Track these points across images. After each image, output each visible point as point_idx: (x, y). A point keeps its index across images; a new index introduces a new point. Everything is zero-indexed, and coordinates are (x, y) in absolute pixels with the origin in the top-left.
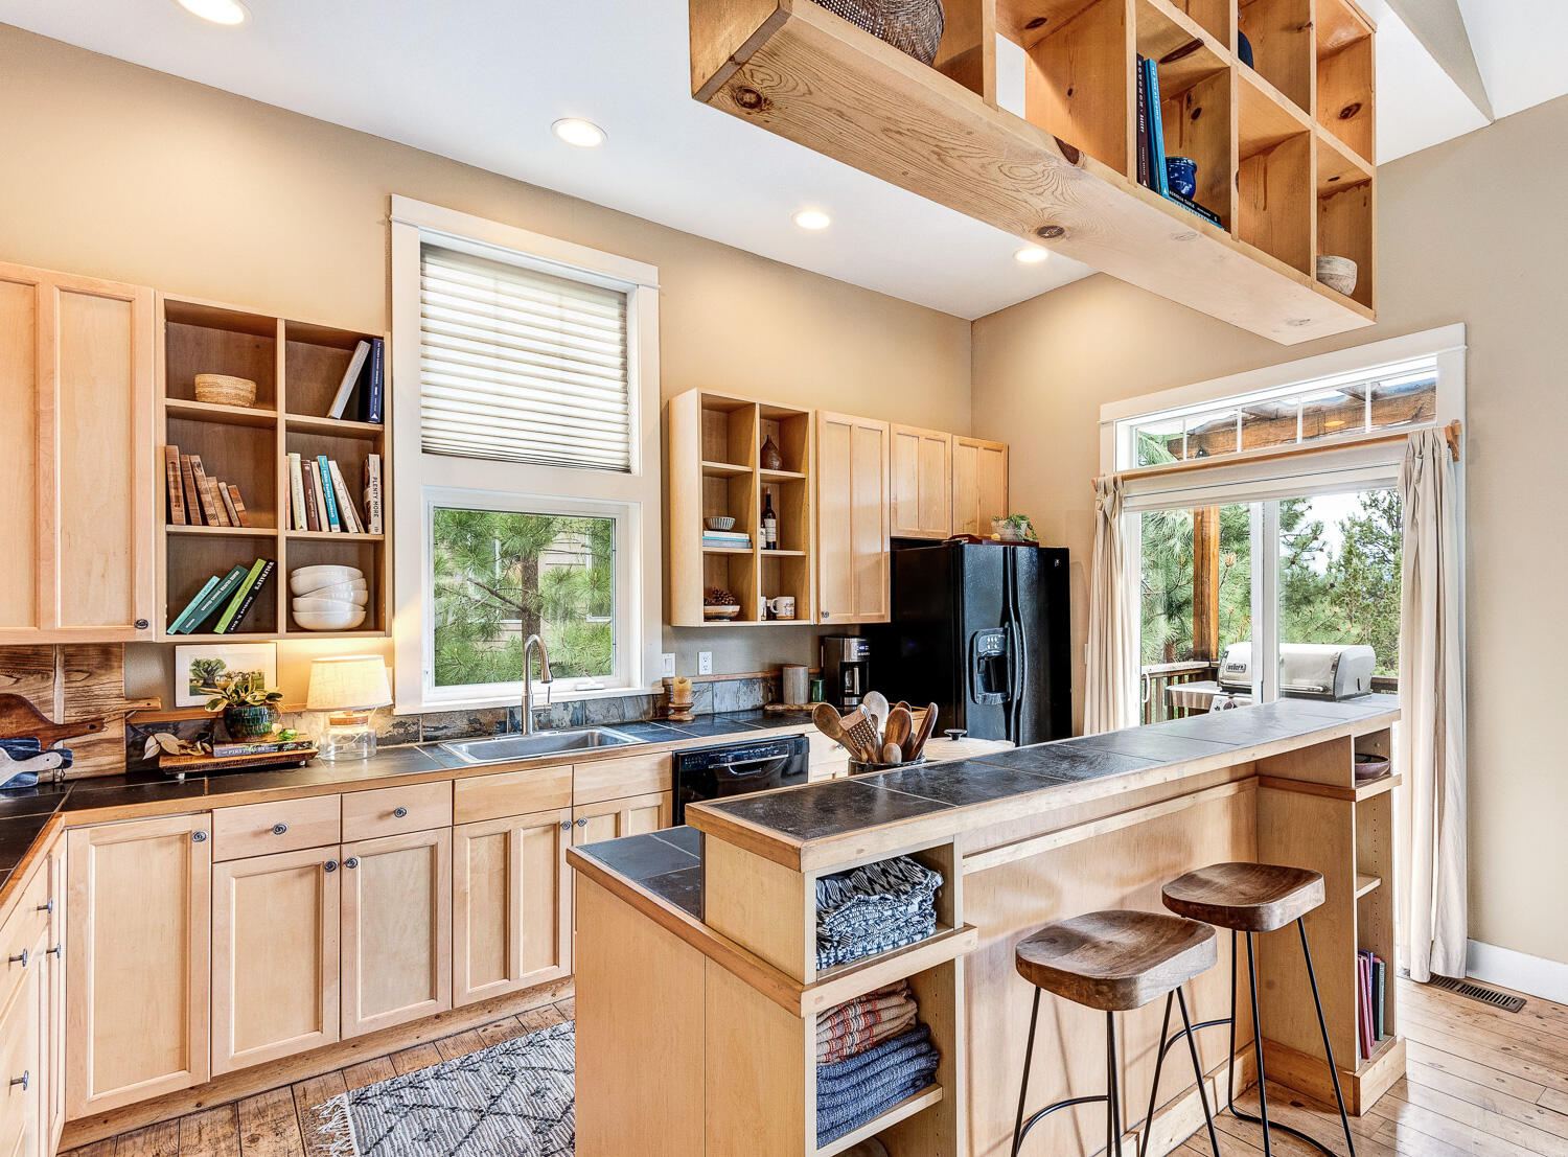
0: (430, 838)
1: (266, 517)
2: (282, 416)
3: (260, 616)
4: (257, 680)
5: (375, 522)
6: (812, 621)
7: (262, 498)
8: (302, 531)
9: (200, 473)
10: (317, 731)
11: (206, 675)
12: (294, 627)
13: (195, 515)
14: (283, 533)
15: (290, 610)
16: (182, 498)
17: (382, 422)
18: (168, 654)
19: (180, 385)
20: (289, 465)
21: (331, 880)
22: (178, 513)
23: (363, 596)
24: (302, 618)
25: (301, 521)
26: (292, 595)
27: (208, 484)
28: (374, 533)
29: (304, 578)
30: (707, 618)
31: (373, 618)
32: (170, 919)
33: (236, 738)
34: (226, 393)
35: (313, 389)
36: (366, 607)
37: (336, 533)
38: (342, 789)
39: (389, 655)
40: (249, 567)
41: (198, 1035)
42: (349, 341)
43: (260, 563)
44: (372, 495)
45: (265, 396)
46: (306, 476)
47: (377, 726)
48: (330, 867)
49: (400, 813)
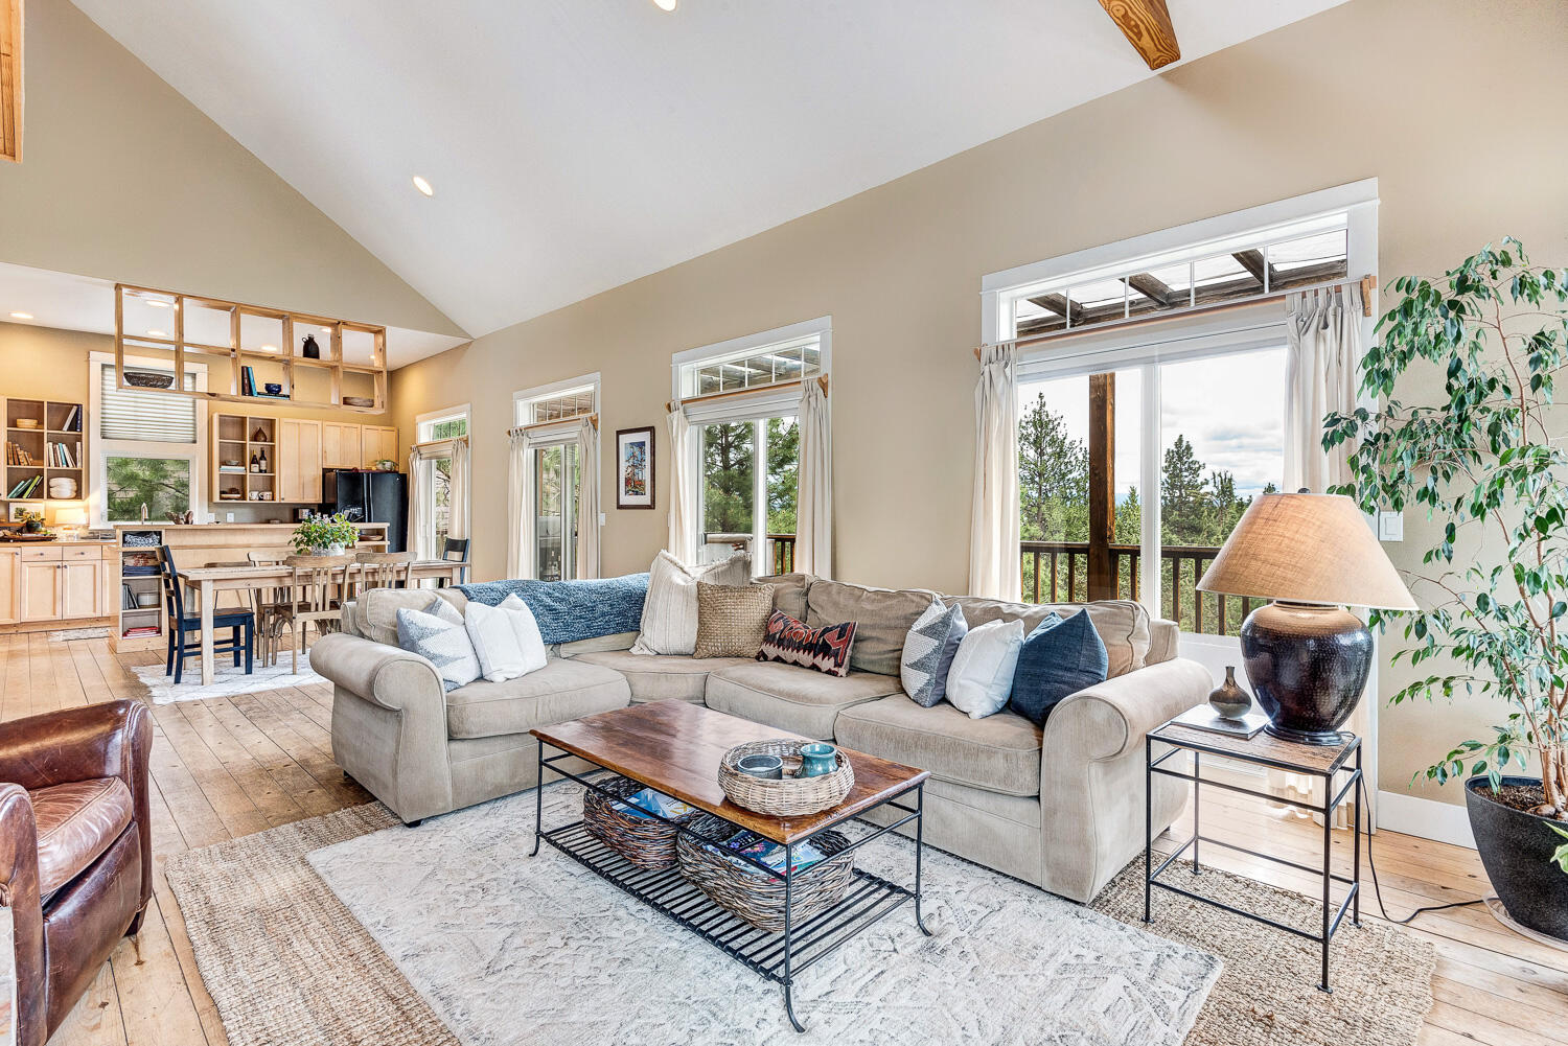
0: (94, 562)
1: (40, 462)
2: (46, 431)
3: (38, 493)
4: (38, 515)
5: (79, 464)
6: (277, 501)
7: (39, 456)
8: (53, 467)
9: (18, 449)
10: (60, 533)
11: (20, 512)
12: (49, 497)
13: (17, 462)
14: (46, 468)
15: (49, 492)
16: (12, 457)
17: (81, 431)
18: (7, 505)
19: (12, 423)
20: (48, 447)
21: (59, 571)
22: (11, 462)
23: (75, 488)
24: (52, 495)
25: (52, 463)
26: (49, 487)
27: (21, 453)
28: (79, 467)
29: (53, 482)
30: (221, 498)
31: (78, 495)
32: (9, 577)
33: (30, 532)
34: (27, 424)
35: (57, 420)
36: (76, 492)
37: (65, 467)
38: (63, 545)
39: (87, 509)
40: (34, 478)
41: (16, 610)
42: (69, 407)
43: (38, 477)
44: (78, 456)
45: (40, 423)
46: (54, 450)
47: (85, 533)
48: (59, 567)
49: (82, 554)
